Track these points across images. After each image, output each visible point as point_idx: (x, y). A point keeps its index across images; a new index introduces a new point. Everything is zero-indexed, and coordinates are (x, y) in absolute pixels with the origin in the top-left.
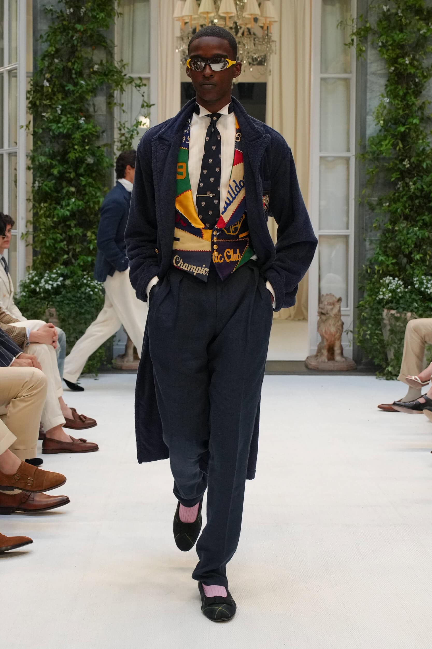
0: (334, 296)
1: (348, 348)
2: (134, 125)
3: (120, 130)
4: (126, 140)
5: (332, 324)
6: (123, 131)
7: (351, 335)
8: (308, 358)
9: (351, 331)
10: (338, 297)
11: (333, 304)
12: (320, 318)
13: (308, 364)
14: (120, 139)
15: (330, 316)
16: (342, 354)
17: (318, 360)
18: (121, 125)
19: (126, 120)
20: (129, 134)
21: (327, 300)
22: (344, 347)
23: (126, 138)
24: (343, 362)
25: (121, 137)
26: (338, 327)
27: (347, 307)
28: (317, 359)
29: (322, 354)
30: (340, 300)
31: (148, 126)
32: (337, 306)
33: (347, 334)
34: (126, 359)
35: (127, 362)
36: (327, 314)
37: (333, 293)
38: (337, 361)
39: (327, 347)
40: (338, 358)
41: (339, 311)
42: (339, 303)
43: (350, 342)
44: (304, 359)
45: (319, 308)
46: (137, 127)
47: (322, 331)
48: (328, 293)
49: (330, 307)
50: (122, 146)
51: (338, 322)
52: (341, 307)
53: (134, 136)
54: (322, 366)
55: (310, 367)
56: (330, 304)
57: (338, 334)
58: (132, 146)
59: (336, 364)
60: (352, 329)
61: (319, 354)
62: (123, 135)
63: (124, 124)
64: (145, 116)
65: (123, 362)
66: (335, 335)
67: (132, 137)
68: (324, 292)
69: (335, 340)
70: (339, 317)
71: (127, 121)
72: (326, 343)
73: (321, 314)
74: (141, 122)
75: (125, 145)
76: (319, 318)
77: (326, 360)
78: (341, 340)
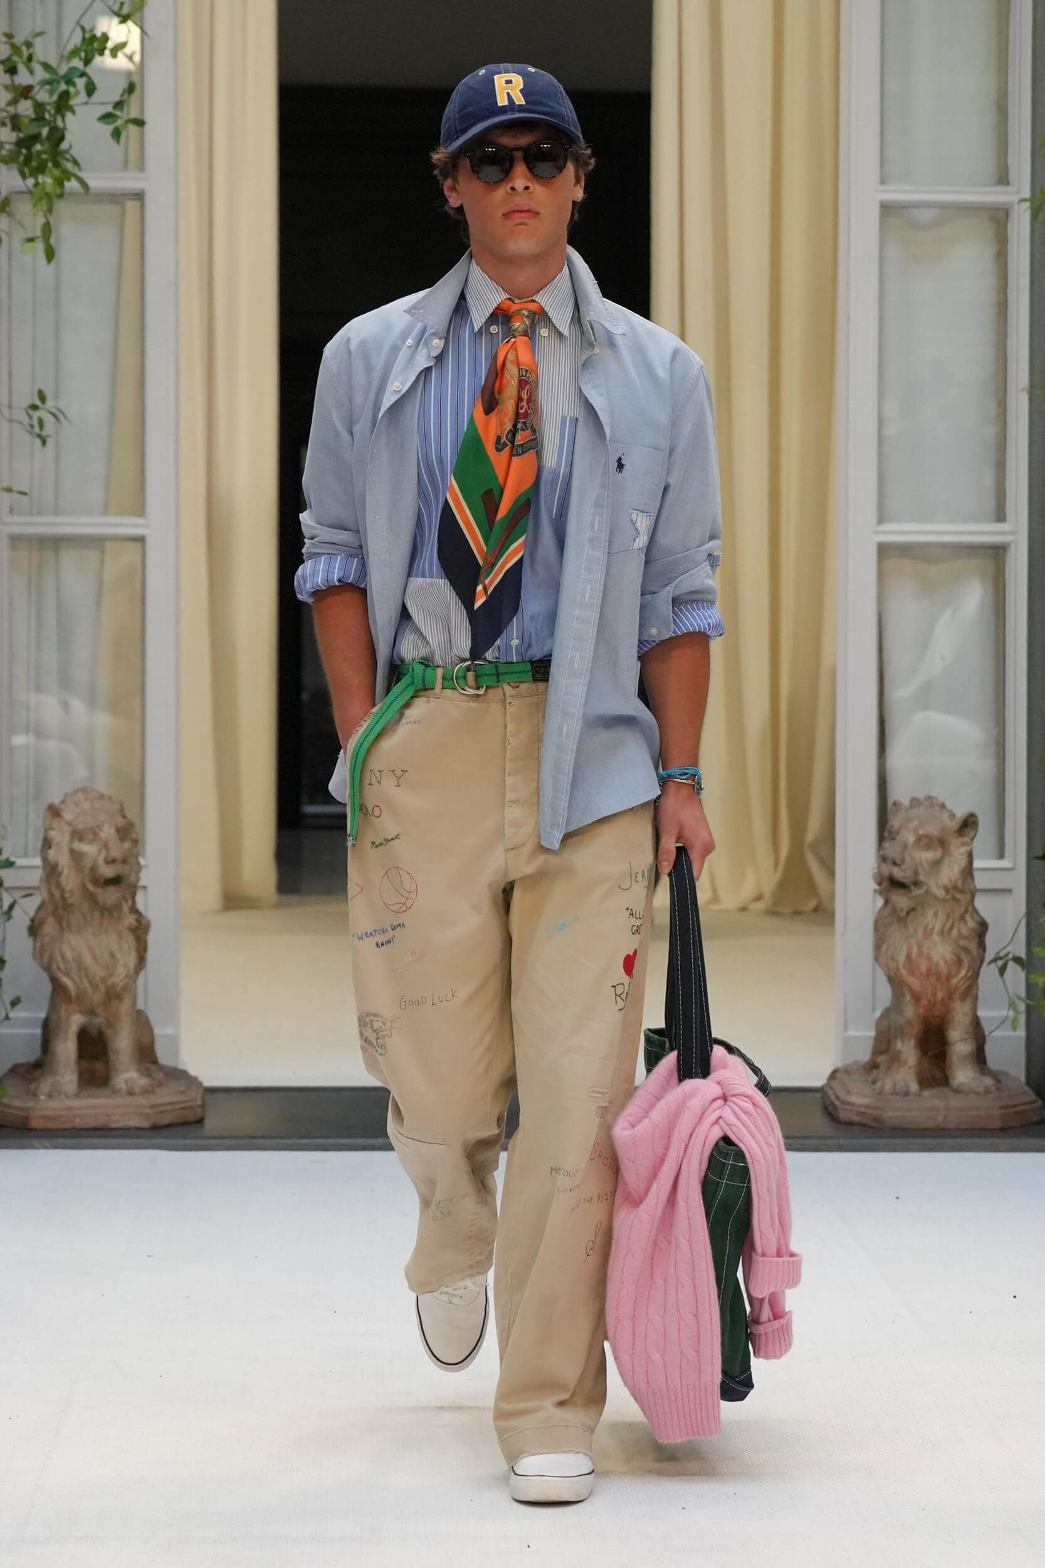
0: (943, 806)
1: (1005, 1032)
2: (75, 53)
3: (12, 71)
4: (39, 119)
5: (938, 927)
6: (23, 78)
7: (1016, 976)
8: (834, 1075)
9: (1017, 960)
10: (961, 813)
11: (942, 843)
12: (887, 902)
13: (837, 1103)
14: (12, 109)
15: (928, 892)
16: (979, 1057)
17: (878, 1085)
18: (16, 49)
19: (38, 30)
20: (51, 95)
21: (915, 823)
22: (987, 1028)
23: (39, 107)
24: (987, 1091)
25: (14, 102)
26: (962, 942)
27: (1001, 855)
28: (874, 1082)
29: (896, 1059)
30: (968, 824)
31: (137, 58)
32: (958, 852)
33: (1002, 970)
34: (46, 1085)
35: (50, 1096)
36: (917, 883)
37: (941, 795)
38: (958, 1091)
39: (916, 1029)
40: (963, 1075)
41: (968, 871)
42: (967, 839)
43: (1012, 1005)
44: (817, 1079)
45: (883, 859)
46: (87, 62)
47: (893, 959)
48: (921, 796)
49: (928, 856)
50: (19, 143)
51: (962, 918)
52: (975, 853)
53: (72, 102)
54: (895, 1112)
55: (843, 1115)
56: (926, 842)
57: (963, 972)
58: (64, 146)
59: (955, 1102)
60: (1022, 953)
61: (882, 1059)
62: (25, 92)
63: (29, 45)
64: (117, 14)
65: (35, 1095)
66: (949, 977)
67: (63, 104)
68: (900, 793)
69: (950, 997)
70: (968, 897)
71: (41, 34)
72: (910, 1011)
73: (891, 884)
74: (105, 38)
75: (35, 138)
76: (880, 902)
77: (914, 1087)
78: (976, 998)
